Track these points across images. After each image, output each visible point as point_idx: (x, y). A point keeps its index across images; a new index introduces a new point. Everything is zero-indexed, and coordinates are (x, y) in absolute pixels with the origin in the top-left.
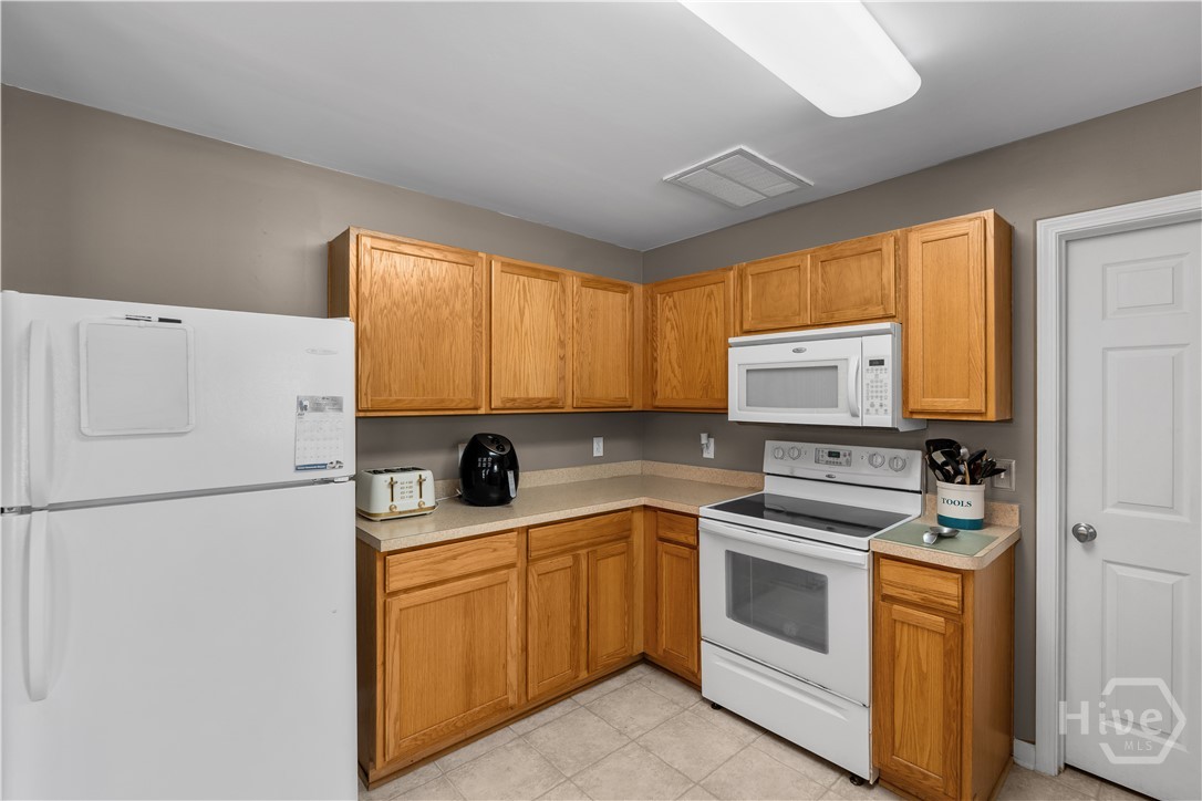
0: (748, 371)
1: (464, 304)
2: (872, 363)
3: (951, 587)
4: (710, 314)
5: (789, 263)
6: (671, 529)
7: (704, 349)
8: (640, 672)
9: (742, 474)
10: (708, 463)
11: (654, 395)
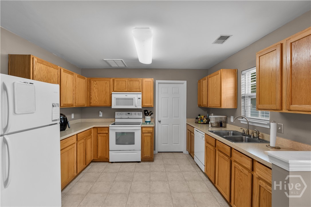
0: (116, 99)
1: (56, 79)
2: (139, 98)
3: (151, 129)
4: (106, 87)
5: (124, 80)
6: (102, 131)
7: (104, 93)
8: (92, 164)
9: (109, 119)
10: (101, 118)
11: (90, 103)
